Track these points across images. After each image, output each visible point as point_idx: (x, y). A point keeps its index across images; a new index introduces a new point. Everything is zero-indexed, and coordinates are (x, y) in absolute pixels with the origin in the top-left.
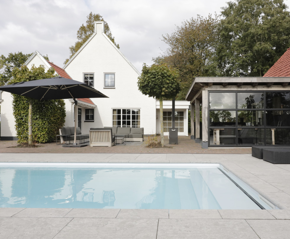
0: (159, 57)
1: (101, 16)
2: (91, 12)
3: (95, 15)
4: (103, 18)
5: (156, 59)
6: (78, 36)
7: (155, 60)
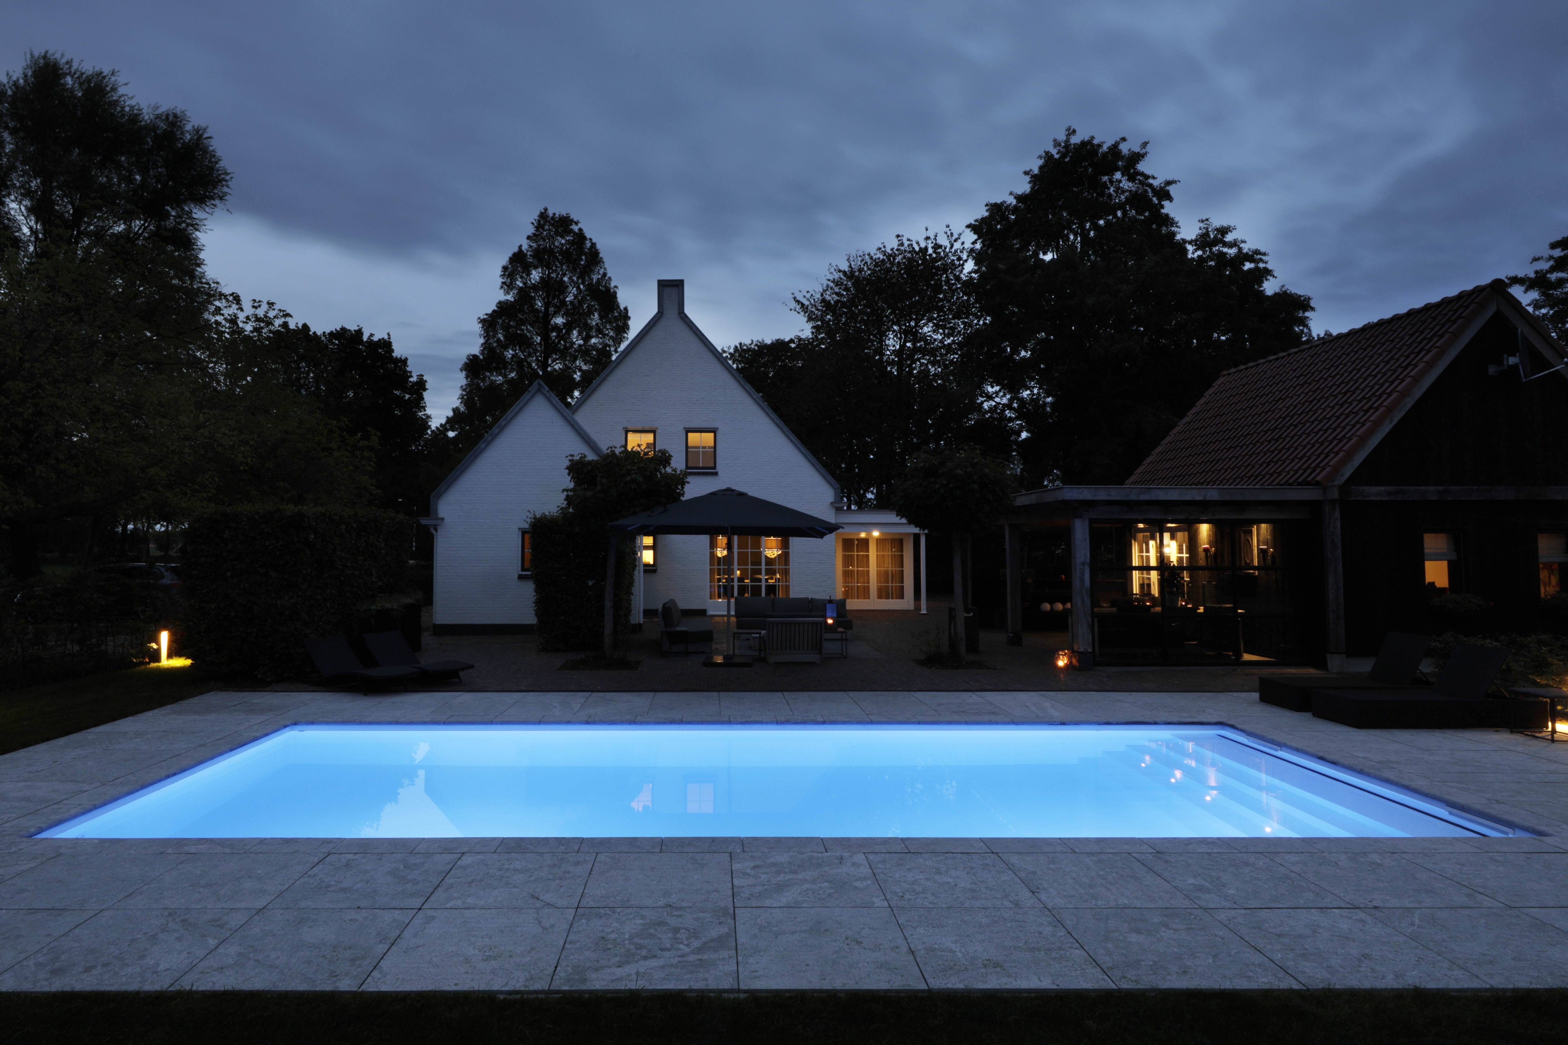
0: (740, 344)
1: (575, 220)
2: (546, 209)
3: (557, 215)
4: (580, 225)
5: (732, 351)
6: (503, 283)
7: (730, 354)
